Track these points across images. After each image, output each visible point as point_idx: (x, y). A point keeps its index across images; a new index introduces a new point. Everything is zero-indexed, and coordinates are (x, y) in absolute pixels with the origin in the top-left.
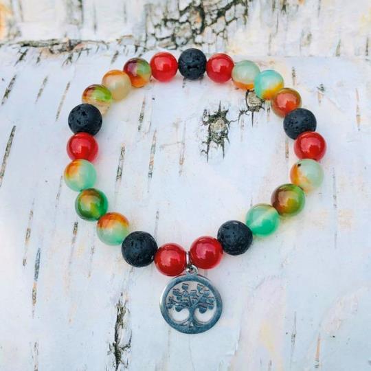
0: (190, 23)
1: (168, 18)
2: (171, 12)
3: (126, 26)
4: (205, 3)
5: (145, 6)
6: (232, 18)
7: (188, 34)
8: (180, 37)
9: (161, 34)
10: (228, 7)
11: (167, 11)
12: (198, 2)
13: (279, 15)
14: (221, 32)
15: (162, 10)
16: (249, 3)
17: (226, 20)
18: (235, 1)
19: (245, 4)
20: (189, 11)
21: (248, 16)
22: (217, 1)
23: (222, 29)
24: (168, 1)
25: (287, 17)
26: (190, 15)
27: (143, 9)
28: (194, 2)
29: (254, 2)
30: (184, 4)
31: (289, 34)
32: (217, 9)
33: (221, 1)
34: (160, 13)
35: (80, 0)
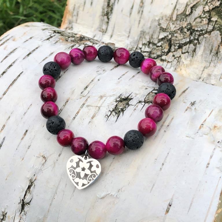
2: (154, 39)
3: (128, 40)
4: (173, 38)
5: (141, 31)
6: (186, 51)
7: (159, 53)
8: (153, 54)
9: (144, 49)
10: (185, 44)
11: (152, 37)
12: (170, 36)
13: (213, 57)
14: (177, 57)
15: (149, 36)
16: (198, 45)
17: (182, 51)
18: (190, 42)
19: (195, 45)
20: (163, 41)
21: (195, 52)
22: (180, 38)
23: (179, 56)
24: (154, 32)
25: (218, 60)
26: (164, 43)
27: (139, 33)
28: (168, 36)
29: (201, 45)
30: (162, 36)
31: (216, 69)
32: (179, 43)
33: (182, 39)
34: (148, 38)
35: (108, 19)
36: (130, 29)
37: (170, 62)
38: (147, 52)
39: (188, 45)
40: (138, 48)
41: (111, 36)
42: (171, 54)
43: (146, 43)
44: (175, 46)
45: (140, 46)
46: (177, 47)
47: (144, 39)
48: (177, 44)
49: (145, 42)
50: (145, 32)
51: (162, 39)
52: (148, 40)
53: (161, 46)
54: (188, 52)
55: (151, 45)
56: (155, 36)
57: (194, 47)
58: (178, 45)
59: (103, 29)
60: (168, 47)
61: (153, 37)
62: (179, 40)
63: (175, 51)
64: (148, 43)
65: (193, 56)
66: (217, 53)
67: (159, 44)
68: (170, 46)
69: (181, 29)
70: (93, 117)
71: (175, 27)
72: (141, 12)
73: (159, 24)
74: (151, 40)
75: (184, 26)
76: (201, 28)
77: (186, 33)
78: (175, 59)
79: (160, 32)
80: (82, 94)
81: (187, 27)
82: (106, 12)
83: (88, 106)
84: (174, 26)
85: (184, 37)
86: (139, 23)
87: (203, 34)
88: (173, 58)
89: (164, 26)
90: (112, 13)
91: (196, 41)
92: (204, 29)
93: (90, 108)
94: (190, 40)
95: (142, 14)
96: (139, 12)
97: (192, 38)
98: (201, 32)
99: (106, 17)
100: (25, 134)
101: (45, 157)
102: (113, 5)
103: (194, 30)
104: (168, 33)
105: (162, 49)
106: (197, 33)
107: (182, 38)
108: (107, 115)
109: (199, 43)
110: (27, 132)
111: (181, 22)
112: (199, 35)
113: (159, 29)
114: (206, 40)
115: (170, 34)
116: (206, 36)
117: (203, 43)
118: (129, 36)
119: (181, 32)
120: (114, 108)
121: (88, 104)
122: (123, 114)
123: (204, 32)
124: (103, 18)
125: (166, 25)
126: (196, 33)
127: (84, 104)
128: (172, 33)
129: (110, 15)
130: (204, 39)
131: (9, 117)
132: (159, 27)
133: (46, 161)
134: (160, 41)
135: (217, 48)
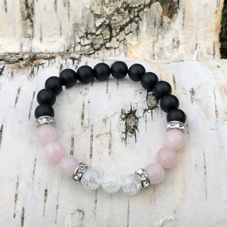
0: (103, 35)
1: (89, 32)
2: (91, 28)
3: (61, 37)
4: (112, 22)
5: (74, 25)
6: (129, 31)
7: (101, 42)
8: (96, 44)
9: (84, 42)
10: (127, 25)
11: (87, 28)
12: (108, 21)
13: (159, 29)
14: (122, 40)
15: (85, 27)
16: (140, 22)
17: (125, 33)
18: (131, 21)
19: (137, 22)
20: (102, 28)
21: (139, 30)
22: (119, 20)
23: (123, 38)
24: (88, 21)
25: (164, 31)
26: (103, 30)
27: (72, 26)
28: (105, 22)
29: (143, 21)
30: (99, 23)
31: (165, 41)
32: (120, 26)
33: (122, 21)
34: (83, 29)
35: (32, 21)
36: (61, 26)
37: (117, 48)
38: (88, 44)
39: (130, 25)
40: (76, 43)
41: (41, 39)
42: (114, 39)
43: (83, 35)
44: (116, 30)
45: (78, 40)
46: (118, 31)
47: (79, 32)
48: (117, 27)
49: (81, 34)
50: (79, 24)
51: (100, 26)
52: (85, 32)
53: (101, 34)
54: (131, 32)
55: (89, 36)
56: (91, 25)
57: (136, 25)
58: (119, 28)
59: (29, 35)
60: (109, 33)
61: (89, 27)
62: (119, 23)
63: (117, 35)
64: (85, 35)
65: (137, 35)
66: (161, 24)
67: (98, 32)
68: (111, 30)
69: (118, 10)
70: (110, 146)
71: (110, 10)
72: (67, 4)
73: (92, 12)
74: (88, 31)
75: (119, 6)
76: (139, 4)
77: (123, 13)
78: (121, 43)
79: (95, 20)
80: (84, 126)
81: (123, 7)
82: (26, 15)
83: (97, 136)
84: (108, 9)
85: (123, 18)
86: (69, 16)
87: (142, 9)
88: (118, 42)
89: (98, 12)
90: (34, 14)
91: (137, 19)
92: (142, 3)
93: (101, 137)
94: (130, 19)
95: (69, 6)
96: (65, 5)
97: (132, 16)
98: (139, 8)
99: (28, 20)
100: (46, 195)
101: (80, 210)
102: (32, 5)
103: (132, 8)
104: (105, 19)
105: (103, 37)
106: (136, 10)
107: (121, 19)
108: (123, 138)
109: (141, 20)
110: (47, 192)
111: (115, 3)
112: (139, 11)
113: (93, 16)
114: (147, 15)
115: (107, 18)
116: (145, 10)
117: (144, 18)
118: (61, 34)
119: (118, 13)
120: (125, 127)
121: (97, 134)
122: (138, 130)
123: (142, 7)
124: (25, 22)
125: (100, 11)
126: (134, 10)
127: (92, 136)
128: (109, 17)
129: (33, 16)
130: (145, 14)
131: (18, 183)
132: (92, 14)
133: (83, 214)
134: (97, 29)
135: (160, 19)
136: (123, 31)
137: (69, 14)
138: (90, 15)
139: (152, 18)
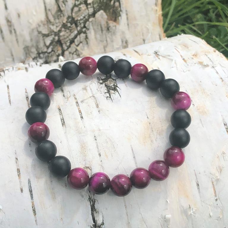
0: (54, 51)
1: (40, 52)
4: (61, 38)
5: (24, 48)
6: (79, 42)
10: (76, 37)
12: (57, 38)
14: (74, 52)
15: (35, 48)
16: (88, 32)
18: (79, 33)
19: (85, 33)
20: (52, 45)
21: (88, 39)
22: (67, 35)
26: (53, 47)
29: (90, 30)
33: (70, 35)
39: (78, 37)
42: (66, 53)
43: (36, 56)
44: (66, 44)
46: (68, 44)
48: (67, 41)
49: (34, 56)
50: (29, 46)
52: (36, 52)
53: (52, 51)
54: (81, 42)
55: (42, 55)
56: (41, 45)
57: (84, 35)
58: (69, 41)
60: (60, 48)
61: (39, 47)
64: (38, 55)
65: (87, 43)
66: (108, 29)
67: (50, 50)
68: (61, 45)
69: (64, 26)
71: (57, 27)
72: (13, 31)
73: (40, 33)
75: (65, 22)
76: (83, 15)
77: (70, 27)
78: (74, 55)
79: (44, 40)
81: (68, 21)
84: (55, 27)
85: (70, 31)
86: (18, 42)
87: (88, 20)
88: (71, 55)
91: (84, 30)
92: (86, 14)
94: (78, 31)
96: (11, 32)
97: (79, 28)
98: (84, 19)
103: (77, 20)
104: (53, 36)
105: (56, 53)
106: (81, 22)
107: (69, 33)
109: (88, 29)
111: (60, 20)
112: (85, 22)
113: (42, 37)
114: (92, 24)
115: (55, 35)
116: (91, 20)
117: (91, 27)
119: (65, 29)
123: (86, 17)
125: (46, 30)
128: (57, 34)
132: (40, 35)
134: (48, 47)
135: (106, 25)
136: (74, 43)
137: (17, 40)
138: (38, 36)
139: (98, 26)
